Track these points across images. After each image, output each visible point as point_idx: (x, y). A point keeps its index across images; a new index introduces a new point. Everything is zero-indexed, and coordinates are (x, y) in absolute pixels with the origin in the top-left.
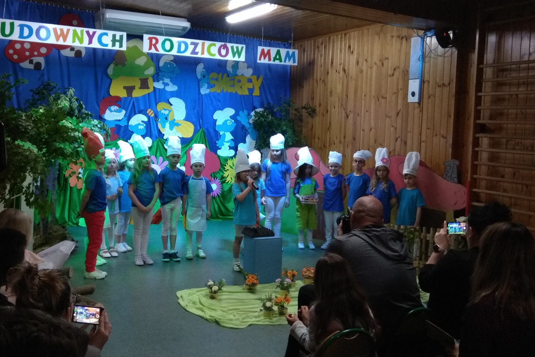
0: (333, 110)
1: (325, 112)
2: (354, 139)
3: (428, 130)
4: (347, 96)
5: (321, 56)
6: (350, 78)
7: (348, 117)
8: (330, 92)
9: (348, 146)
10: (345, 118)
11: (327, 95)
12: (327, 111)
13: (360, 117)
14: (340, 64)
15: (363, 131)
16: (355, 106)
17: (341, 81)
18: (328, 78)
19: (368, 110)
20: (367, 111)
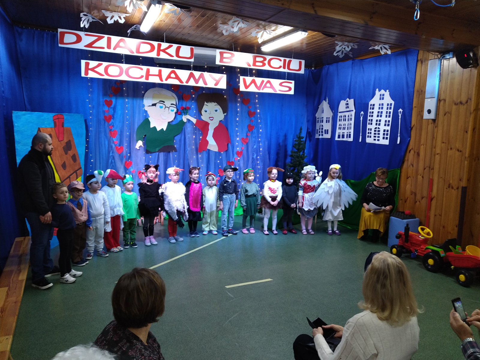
3: (443, 144)
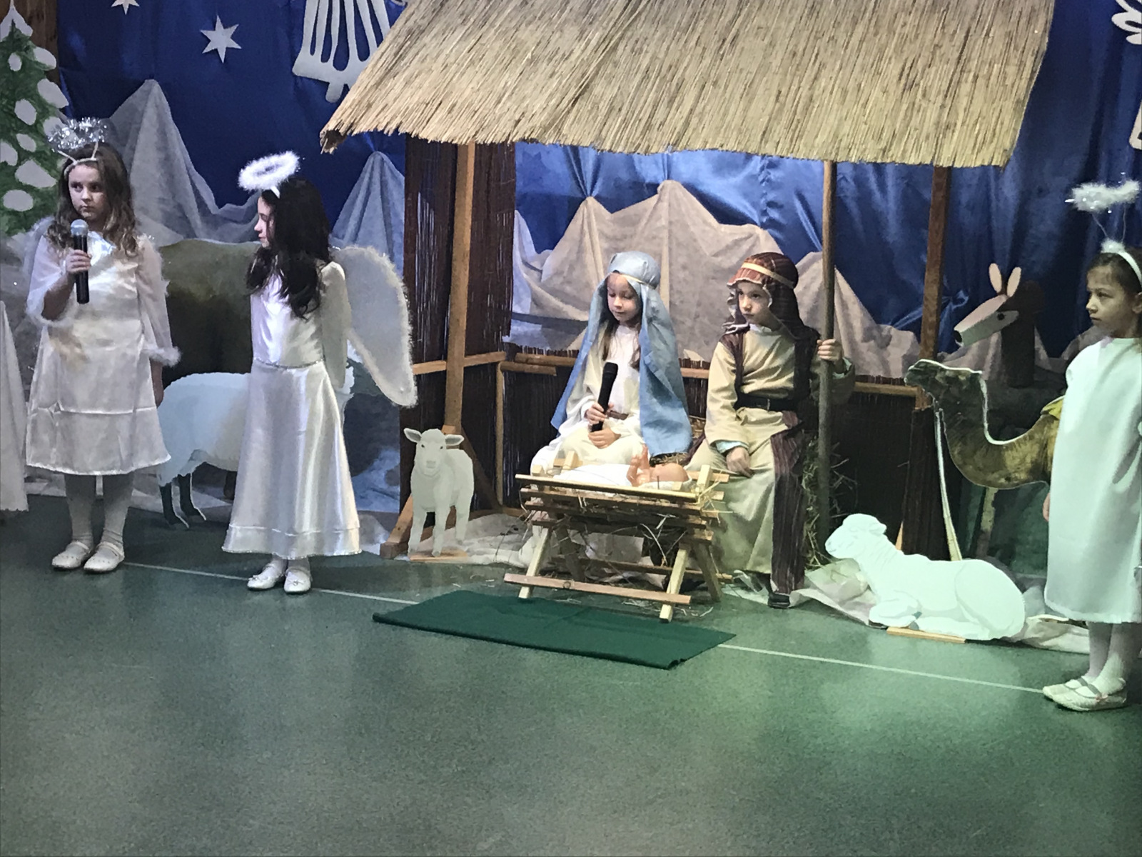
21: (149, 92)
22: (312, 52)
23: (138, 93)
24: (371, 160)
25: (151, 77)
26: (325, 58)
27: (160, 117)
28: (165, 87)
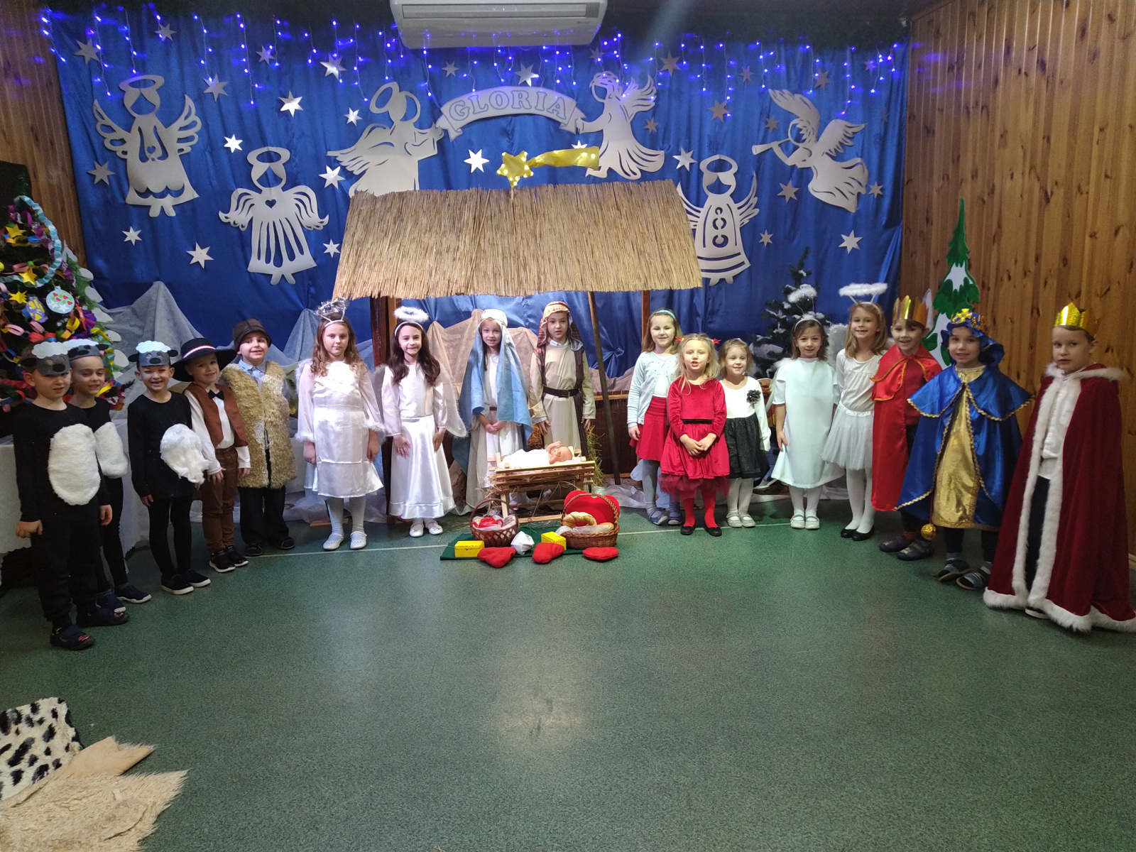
0: (1008, 183)
1: (986, 194)
2: (1065, 261)
4: (1049, 140)
5: (980, 37)
6: (1057, 83)
7: (1048, 200)
8: (1002, 136)
9: (1046, 283)
10: (1040, 206)
11: (992, 145)
12: (992, 191)
13: (1085, 196)
14: (1031, 49)
15: (1091, 236)
16: (1070, 166)
17: (1032, 97)
18: (995, 98)
19: (1109, 173)
20: (1107, 176)
21: (158, 290)
22: (259, 258)
23: (151, 289)
24: (302, 314)
25: (158, 280)
26: (268, 261)
27: (167, 301)
28: (169, 285)
